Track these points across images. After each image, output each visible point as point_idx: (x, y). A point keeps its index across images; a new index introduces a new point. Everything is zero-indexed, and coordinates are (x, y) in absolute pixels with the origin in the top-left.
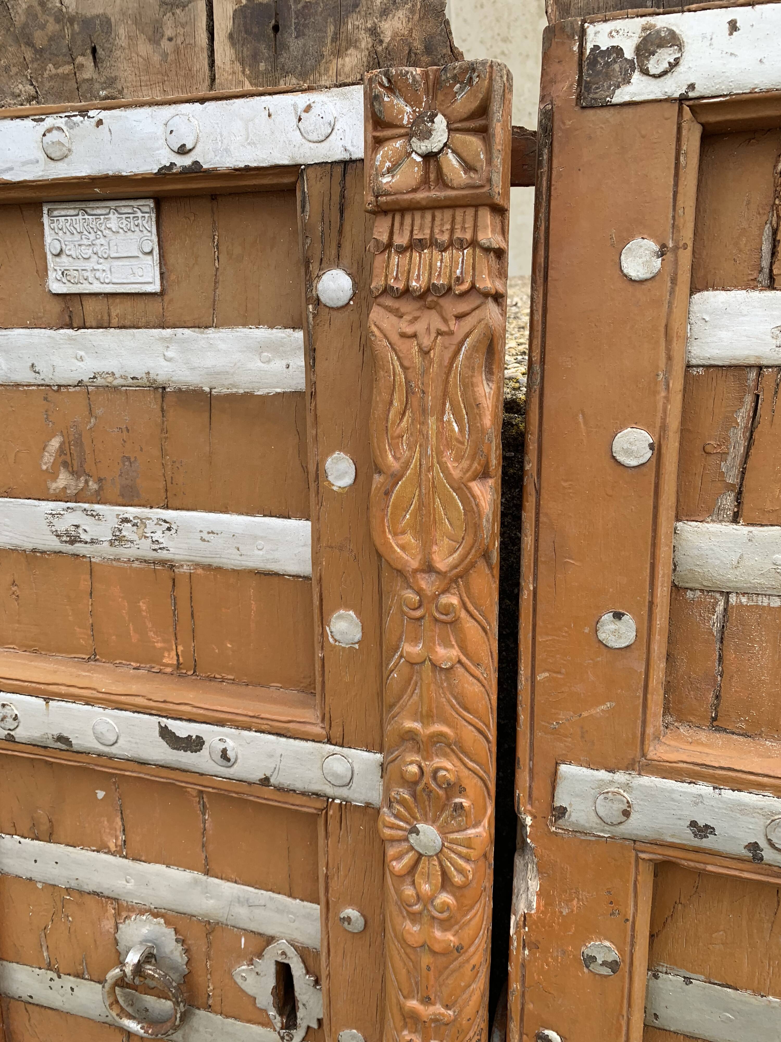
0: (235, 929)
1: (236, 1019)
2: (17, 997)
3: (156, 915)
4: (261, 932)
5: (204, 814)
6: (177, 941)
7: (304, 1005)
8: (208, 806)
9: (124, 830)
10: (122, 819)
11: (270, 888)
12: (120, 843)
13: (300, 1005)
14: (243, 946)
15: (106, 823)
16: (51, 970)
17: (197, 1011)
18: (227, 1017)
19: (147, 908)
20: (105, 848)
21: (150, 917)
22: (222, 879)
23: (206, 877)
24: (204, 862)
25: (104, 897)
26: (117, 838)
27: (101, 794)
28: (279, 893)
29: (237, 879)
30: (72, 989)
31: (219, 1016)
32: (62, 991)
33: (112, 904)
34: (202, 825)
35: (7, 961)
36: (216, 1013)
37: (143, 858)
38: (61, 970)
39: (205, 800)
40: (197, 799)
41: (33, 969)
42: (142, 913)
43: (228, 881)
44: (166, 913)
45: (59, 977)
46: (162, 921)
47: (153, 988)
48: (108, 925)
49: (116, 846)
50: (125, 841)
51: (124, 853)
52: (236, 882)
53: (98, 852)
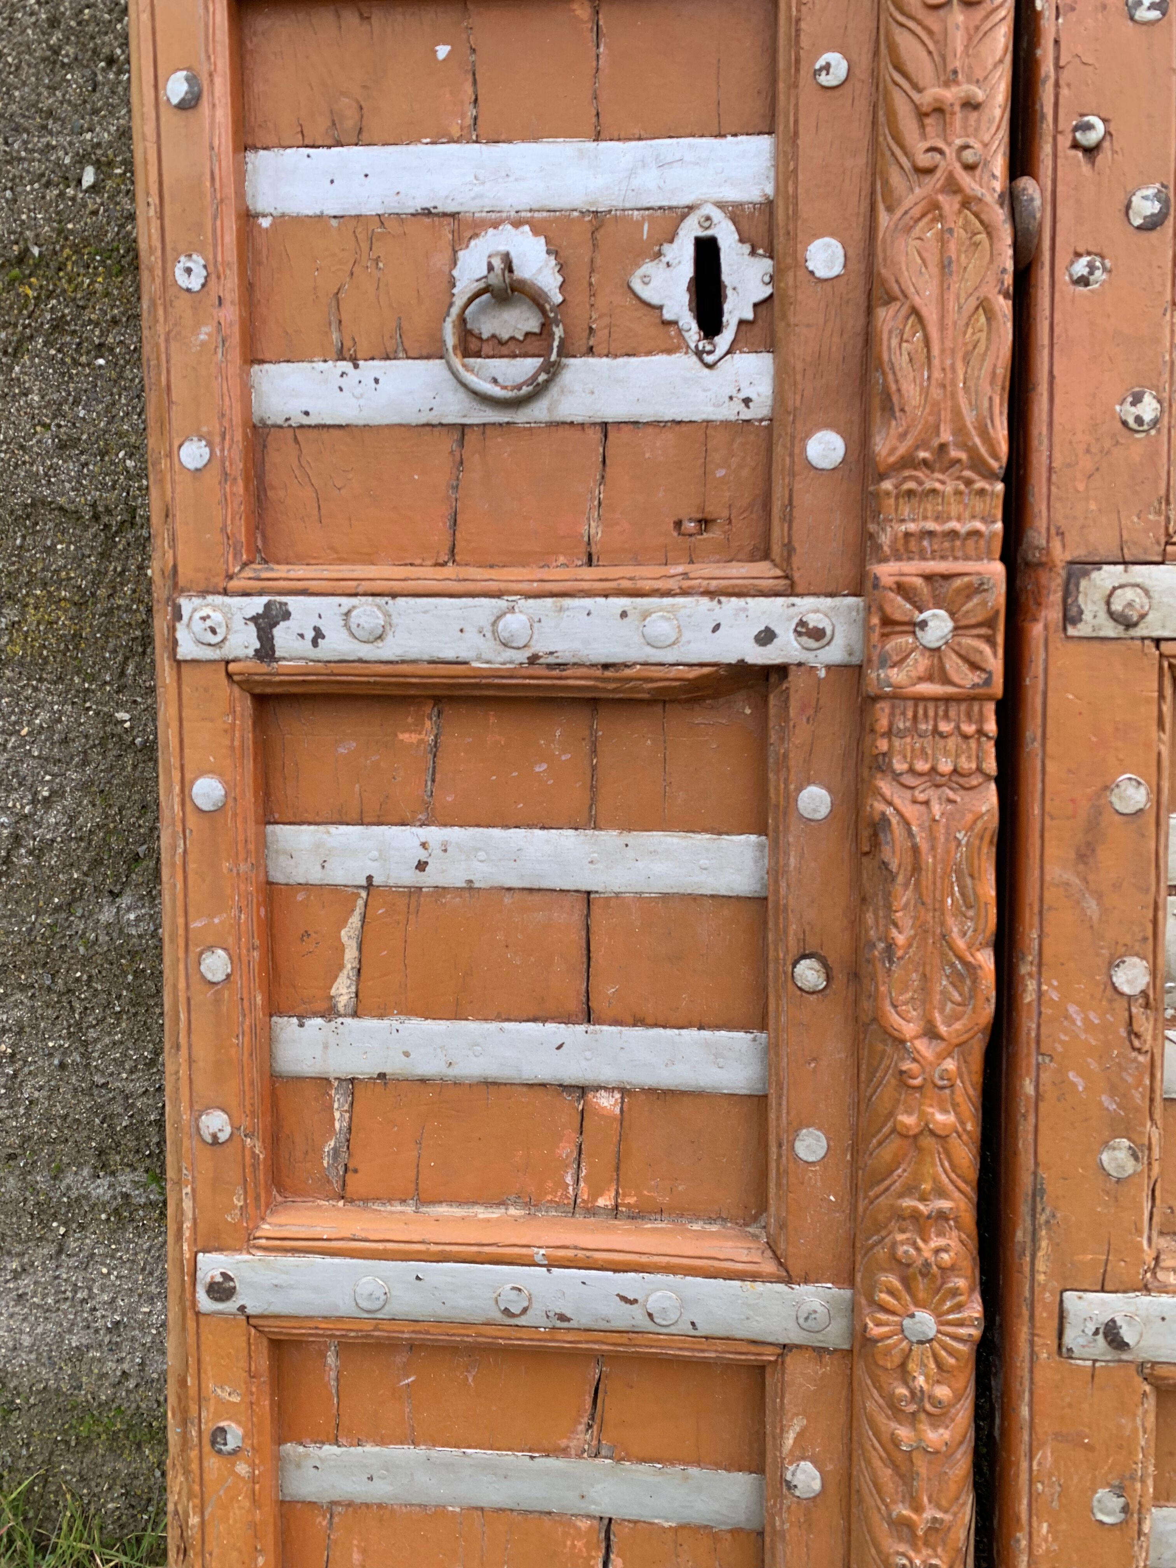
0: (636, 213)
1: (628, 355)
2: (280, 421)
3: (517, 224)
4: (674, 203)
5: (598, 47)
6: (548, 252)
7: (734, 289)
8: (605, 31)
9: (476, 100)
10: (475, 82)
11: (688, 131)
12: (469, 121)
13: (729, 292)
14: (645, 237)
15: (448, 96)
16: (344, 359)
17: (572, 361)
18: (616, 356)
19: (504, 215)
20: (443, 137)
21: (509, 227)
22: (619, 140)
23: (595, 143)
24: (594, 120)
25: (437, 215)
26: (463, 116)
27: (443, 51)
28: (702, 136)
29: (642, 133)
30: (377, 381)
31: (605, 360)
32: (359, 390)
33: (449, 224)
34: (594, 64)
35: (271, 362)
36: (600, 356)
37: (503, 137)
38: (359, 356)
39: (601, 23)
40: (590, 26)
41: (314, 365)
42: (496, 225)
43: (630, 139)
44: (532, 217)
45: (356, 366)
46: (526, 228)
47: (507, 342)
48: (440, 260)
49: (462, 129)
50: (476, 118)
51: (474, 137)
52: (640, 139)
53: (432, 143)
